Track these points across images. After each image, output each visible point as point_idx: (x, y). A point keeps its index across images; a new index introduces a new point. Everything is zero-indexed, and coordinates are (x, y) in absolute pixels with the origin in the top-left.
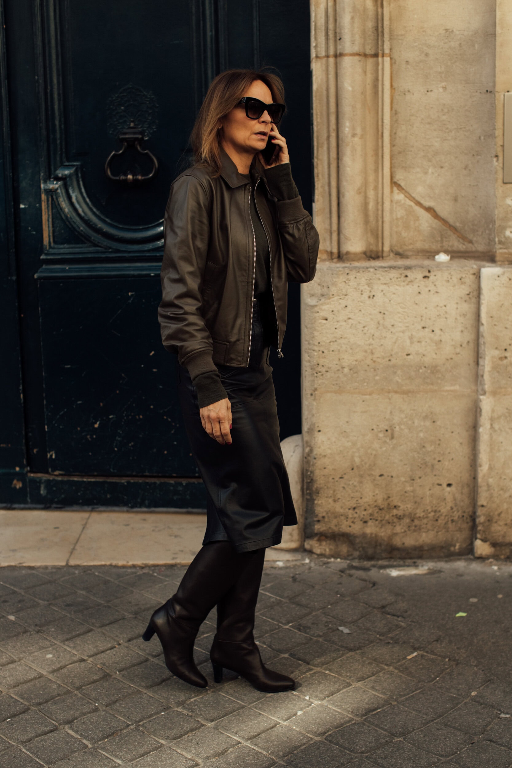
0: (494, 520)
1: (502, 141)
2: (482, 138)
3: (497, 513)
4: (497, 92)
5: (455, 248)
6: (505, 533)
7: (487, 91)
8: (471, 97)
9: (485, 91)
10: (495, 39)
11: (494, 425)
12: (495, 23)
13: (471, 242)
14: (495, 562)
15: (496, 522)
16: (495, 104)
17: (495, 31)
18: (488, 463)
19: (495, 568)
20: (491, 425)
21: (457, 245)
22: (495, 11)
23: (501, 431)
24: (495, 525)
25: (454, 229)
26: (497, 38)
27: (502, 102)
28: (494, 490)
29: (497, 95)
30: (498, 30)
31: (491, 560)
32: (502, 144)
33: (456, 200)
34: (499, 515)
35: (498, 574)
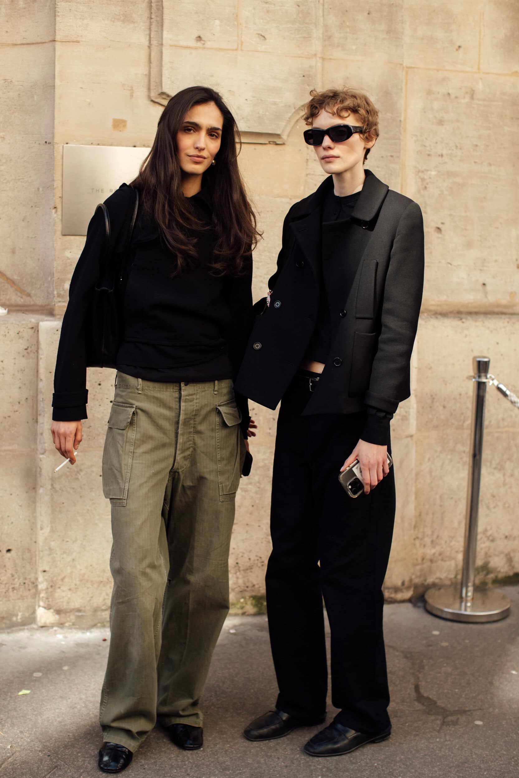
0: (58, 586)
1: (61, 193)
2: (41, 189)
3: (60, 578)
4: (56, 143)
5: (13, 302)
6: (69, 599)
7: (46, 142)
8: (29, 148)
9: (44, 142)
10: (54, 91)
11: (55, 486)
12: (54, 75)
13: (29, 295)
14: (60, 630)
15: (59, 588)
16: (54, 156)
17: (54, 83)
18: (50, 526)
19: (60, 637)
20: (52, 485)
21: (15, 298)
22: (54, 63)
23: (62, 490)
24: (58, 590)
25: (12, 282)
26: (56, 90)
27: (61, 153)
28: (57, 554)
29: (56, 146)
30: (58, 82)
31: (55, 628)
32: (60, 195)
33: (13, 252)
34: (63, 580)
35: (63, 643)
